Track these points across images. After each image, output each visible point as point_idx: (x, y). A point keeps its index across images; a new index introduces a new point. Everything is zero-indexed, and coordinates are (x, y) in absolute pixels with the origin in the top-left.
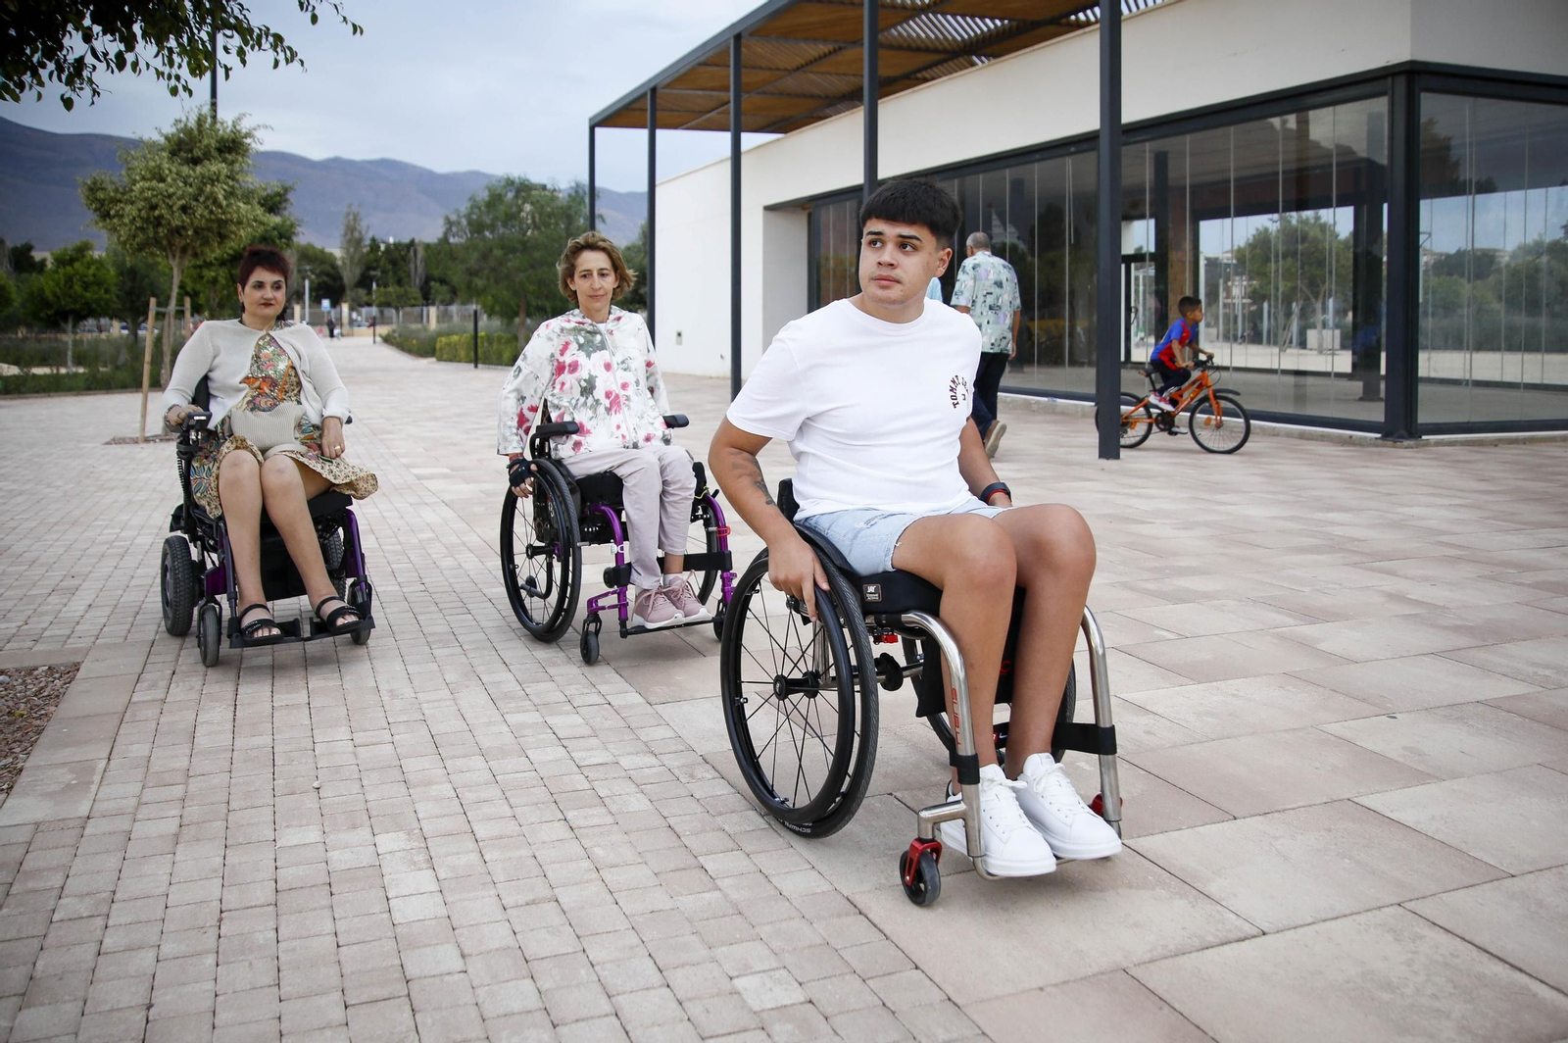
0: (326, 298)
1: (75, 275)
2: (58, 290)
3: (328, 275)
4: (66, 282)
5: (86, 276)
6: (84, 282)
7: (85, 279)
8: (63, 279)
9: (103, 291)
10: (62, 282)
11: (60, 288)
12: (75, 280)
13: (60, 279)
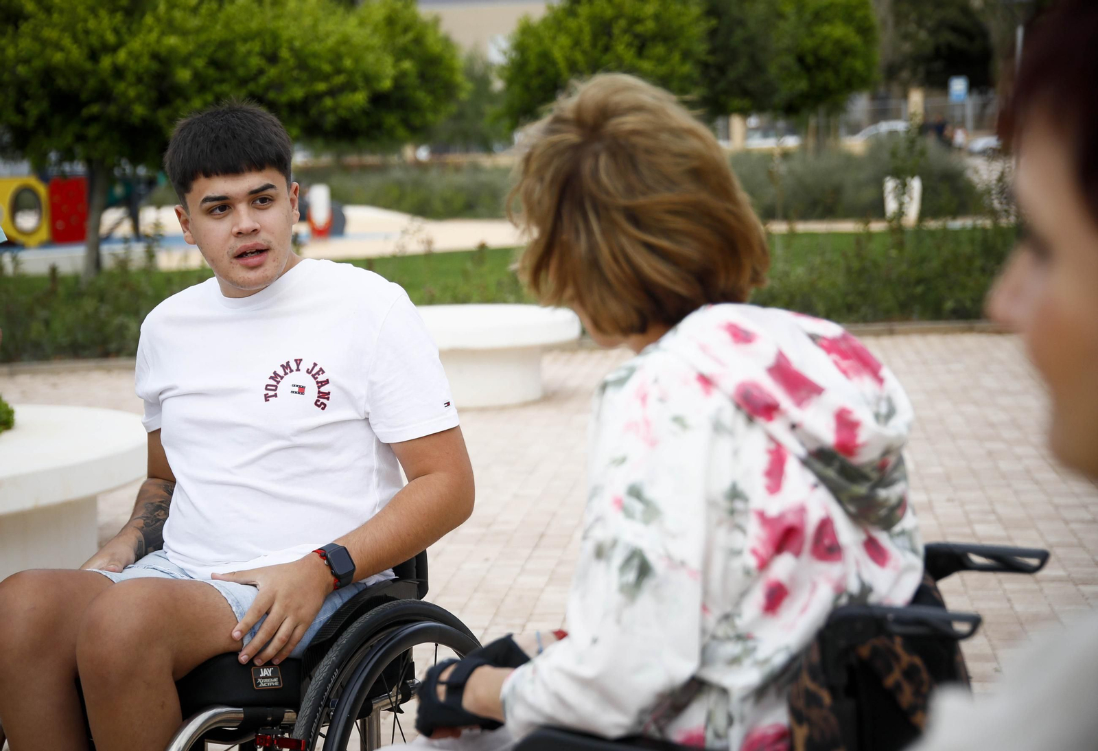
0: (958, 73)
1: (617, 17)
2: (579, 57)
3: (955, 29)
4: (595, 37)
5: (638, 21)
6: (637, 36)
7: (639, 29)
8: (587, 30)
9: (676, 57)
10: (587, 38)
11: (584, 52)
12: (616, 31)
13: (581, 30)
